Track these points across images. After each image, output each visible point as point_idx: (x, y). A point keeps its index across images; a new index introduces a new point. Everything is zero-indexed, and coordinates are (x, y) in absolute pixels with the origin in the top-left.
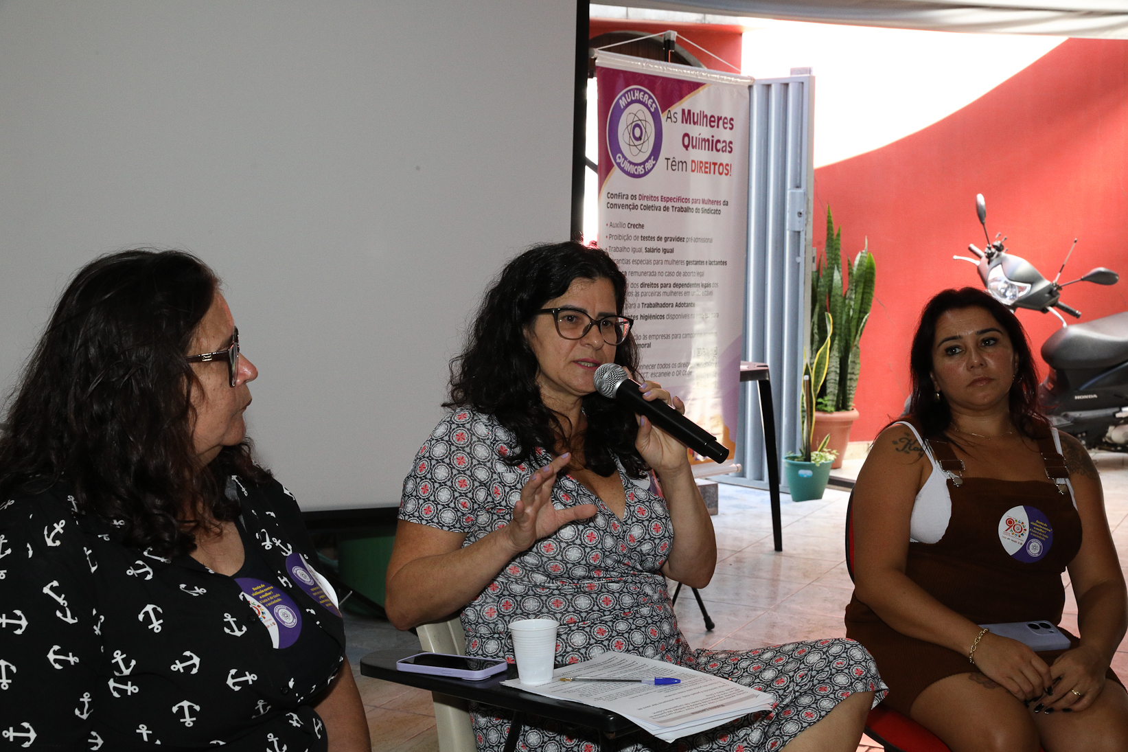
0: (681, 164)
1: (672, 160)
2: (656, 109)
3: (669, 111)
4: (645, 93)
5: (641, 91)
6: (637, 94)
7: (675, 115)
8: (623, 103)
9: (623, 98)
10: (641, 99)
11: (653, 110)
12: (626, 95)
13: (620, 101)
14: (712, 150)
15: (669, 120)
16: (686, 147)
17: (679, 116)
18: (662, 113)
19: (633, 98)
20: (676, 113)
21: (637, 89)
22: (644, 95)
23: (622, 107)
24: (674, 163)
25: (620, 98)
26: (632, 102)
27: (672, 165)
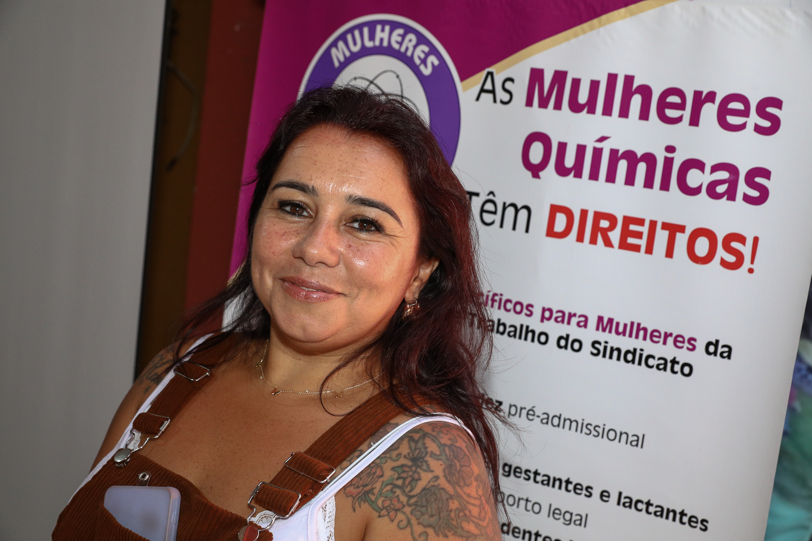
0: (510, 211)
1: (483, 197)
2: (441, 69)
3: (490, 74)
4: (408, 30)
5: (394, 25)
6: (379, 34)
7: (508, 85)
8: (338, 55)
9: (341, 44)
10: (396, 46)
11: (427, 71)
12: (349, 37)
13: (334, 51)
14: (665, 186)
15: (487, 97)
16: (535, 170)
17: (520, 89)
18: (463, 78)
19: (369, 44)
20: (511, 80)
21: (383, 23)
22: (403, 36)
23: (337, 64)
24: (489, 207)
25: (334, 44)
26: (365, 52)
27: (483, 211)
